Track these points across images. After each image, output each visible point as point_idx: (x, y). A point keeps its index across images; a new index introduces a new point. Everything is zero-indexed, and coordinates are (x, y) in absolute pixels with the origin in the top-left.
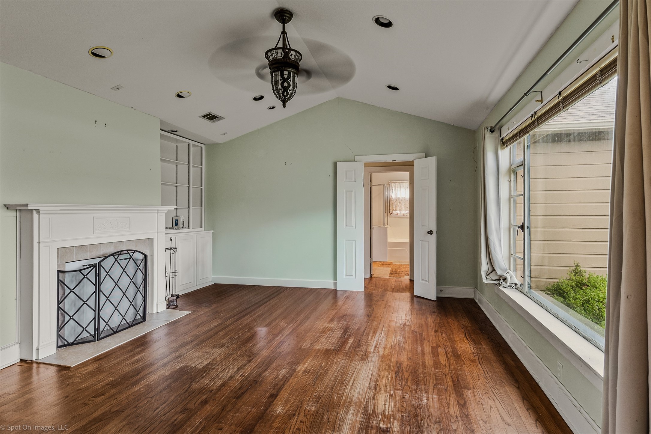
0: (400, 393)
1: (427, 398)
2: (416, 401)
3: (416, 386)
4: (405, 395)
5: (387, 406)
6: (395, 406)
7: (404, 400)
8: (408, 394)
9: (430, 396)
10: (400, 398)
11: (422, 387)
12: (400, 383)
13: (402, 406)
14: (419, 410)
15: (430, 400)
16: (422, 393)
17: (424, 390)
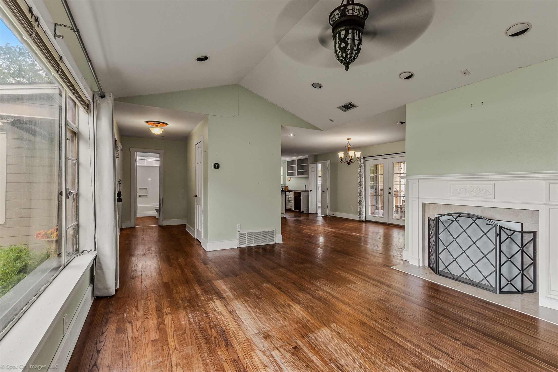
0: (210, 315)
1: (189, 319)
2: (196, 314)
3: (201, 325)
4: (206, 315)
5: (214, 305)
6: (209, 306)
7: (205, 312)
8: (204, 317)
9: (187, 321)
10: (209, 312)
11: (196, 327)
12: (214, 323)
13: (204, 308)
14: (193, 310)
15: (186, 319)
16: (194, 321)
17: (194, 324)
